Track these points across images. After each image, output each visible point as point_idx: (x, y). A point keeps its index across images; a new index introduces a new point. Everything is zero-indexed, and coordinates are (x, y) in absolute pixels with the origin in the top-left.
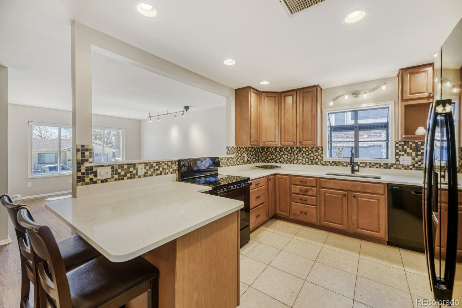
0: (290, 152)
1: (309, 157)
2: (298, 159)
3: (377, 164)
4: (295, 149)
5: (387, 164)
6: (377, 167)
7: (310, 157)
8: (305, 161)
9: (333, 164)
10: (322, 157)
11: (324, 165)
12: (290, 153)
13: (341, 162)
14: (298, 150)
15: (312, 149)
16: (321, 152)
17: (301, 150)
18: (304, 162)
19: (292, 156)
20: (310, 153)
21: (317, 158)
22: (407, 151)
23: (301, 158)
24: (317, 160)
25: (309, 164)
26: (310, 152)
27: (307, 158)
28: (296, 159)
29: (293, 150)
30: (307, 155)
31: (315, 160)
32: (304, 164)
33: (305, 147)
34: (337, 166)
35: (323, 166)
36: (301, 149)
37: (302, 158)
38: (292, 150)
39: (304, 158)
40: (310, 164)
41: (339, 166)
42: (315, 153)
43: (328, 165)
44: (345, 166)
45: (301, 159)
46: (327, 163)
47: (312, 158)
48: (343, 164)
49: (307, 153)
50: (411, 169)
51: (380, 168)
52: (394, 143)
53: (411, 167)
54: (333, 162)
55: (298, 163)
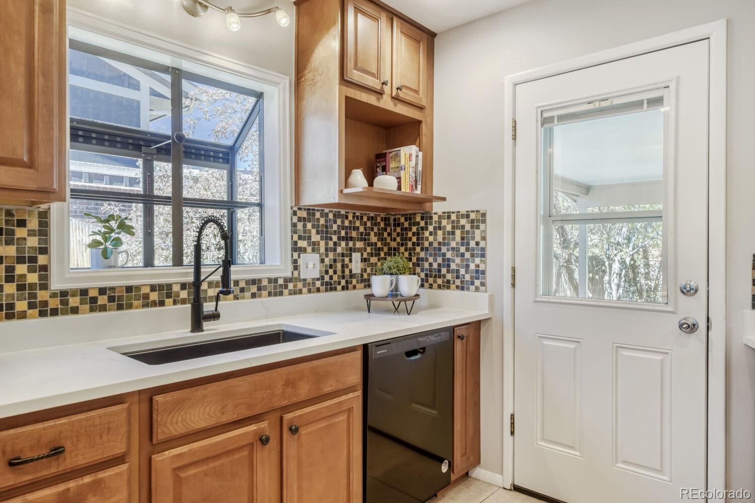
3: (254, 282)
5: (276, 280)
6: (254, 296)
9: (103, 300)
10: (45, 268)
11: (54, 312)
13: (138, 288)
16: (33, 242)
21: (10, 278)
22: (313, 240)
24: (10, 288)
34: (120, 307)
35: (50, 319)
41: (130, 306)
43: (75, 311)
44: (154, 304)
46: (74, 301)
48: (146, 296)
50: (318, 290)
51: (260, 296)
52: (289, 213)
53: (318, 284)
54: (102, 291)
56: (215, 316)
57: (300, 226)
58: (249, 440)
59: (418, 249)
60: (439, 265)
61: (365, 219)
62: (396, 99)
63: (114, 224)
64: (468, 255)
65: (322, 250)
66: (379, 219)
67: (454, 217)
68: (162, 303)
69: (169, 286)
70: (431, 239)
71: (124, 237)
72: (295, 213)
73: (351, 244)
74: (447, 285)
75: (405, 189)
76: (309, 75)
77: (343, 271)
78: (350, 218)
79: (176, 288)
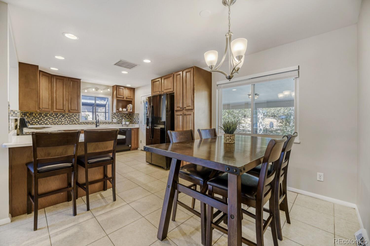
0: (55, 116)
1: (70, 120)
2: (61, 121)
3: (106, 122)
4: (59, 114)
5: (109, 122)
6: (105, 124)
7: (71, 120)
8: (67, 123)
9: (85, 123)
10: (79, 120)
11: (80, 124)
12: (55, 117)
13: (89, 122)
14: (61, 116)
15: (72, 115)
16: (78, 117)
17: (64, 116)
18: (66, 123)
19: (56, 120)
20: (71, 118)
21: (76, 121)
22: (115, 117)
23: (64, 121)
24: (76, 122)
25: (70, 124)
26: (71, 117)
27: (69, 121)
28: (60, 121)
29: (57, 116)
30: (69, 119)
31: (74, 122)
32: (66, 124)
33: (67, 114)
34: (87, 124)
36: (64, 115)
37: (65, 121)
38: (56, 116)
39: (66, 121)
40: (71, 124)
42: (75, 118)
43: (82, 124)
44: (91, 124)
45: (64, 122)
46: (82, 123)
47: (72, 121)
49: (69, 118)
50: (116, 124)
52: (111, 114)
53: (116, 123)
54: (85, 122)
55: (61, 124)
56: (99, 126)
57: (113, 115)
61: (125, 114)
62: (127, 98)
63: (87, 115)
64: (137, 120)
65: (117, 118)
66: (128, 114)
67: (136, 114)
68: (92, 124)
69: (93, 122)
70: (134, 117)
71: (88, 116)
72: (112, 114)
73: (122, 118)
74: (136, 124)
75: (129, 111)
76: (113, 96)
77: (121, 121)
78: (122, 114)
79: (94, 122)
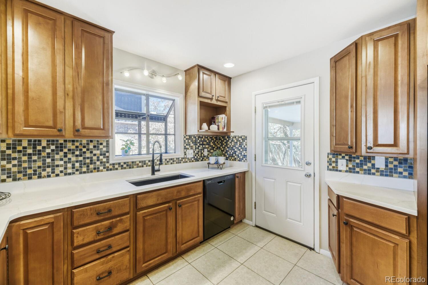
0: (30, 151)
1: (81, 158)
2: (53, 166)
3: (171, 159)
4: (44, 143)
5: (179, 158)
6: (171, 163)
7: (84, 158)
8: (73, 168)
9: (125, 166)
10: (108, 157)
11: (111, 170)
12: (30, 154)
13: (135, 162)
14: (53, 147)
15: (88, 144)
16: (105, 149)
17: (62, 147)
18: (69, 171)
19: (35, 161)
20: (85, 152)
21: (98, 160)
22: (191, 145)
23: (62, 163)
24: (98, 163)
25: (81, 173)
26: (84, 150)
27: (77, 162)
28: (49, 167)
29: (39, 148)
30: (77, 156)
31: (95, 163)
32: (70, 174)
33: (73, 141)
34: (130, 168)
35: (109, 172)
36: (61, 144)
37: (65, 162)
38: (35, 148)
39: (70, 162)
40: (85, 172)
41: (133, 167)
42: (95, 152)
43: (117, 169)
44: (140, 167)
45: (62, 166)
46: (116, 166)
47: (88, 161)
48: (138, 164)
49: (77, 153)
50: (193, 161)
51: (174, 164)
52: (183, 137)
53: (193, 159)
54: (125, 163)
55: (52, 175)
56: (159, 170)
57: (187, 141)
58: (166, 208)
59: (226, 147)
60: (233, 153)
61: (209, 138)
62: (217, 100)
63: (128, 142)
64: (241, 150)
65: (194, 148)
66: (214, 138)
67: (237, 137)
68: (143, 166)
69: (145, 161)
70: (230, 144)
71: (131, 146)
72: (185, 137)
73: (204, 146)
75: (221, 130)
76: (189, 94)
77: (201, 155)
78: (204, 138)
79: (147, 162)
